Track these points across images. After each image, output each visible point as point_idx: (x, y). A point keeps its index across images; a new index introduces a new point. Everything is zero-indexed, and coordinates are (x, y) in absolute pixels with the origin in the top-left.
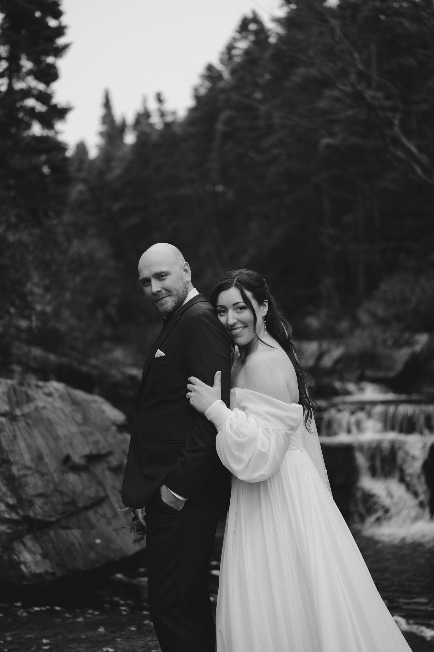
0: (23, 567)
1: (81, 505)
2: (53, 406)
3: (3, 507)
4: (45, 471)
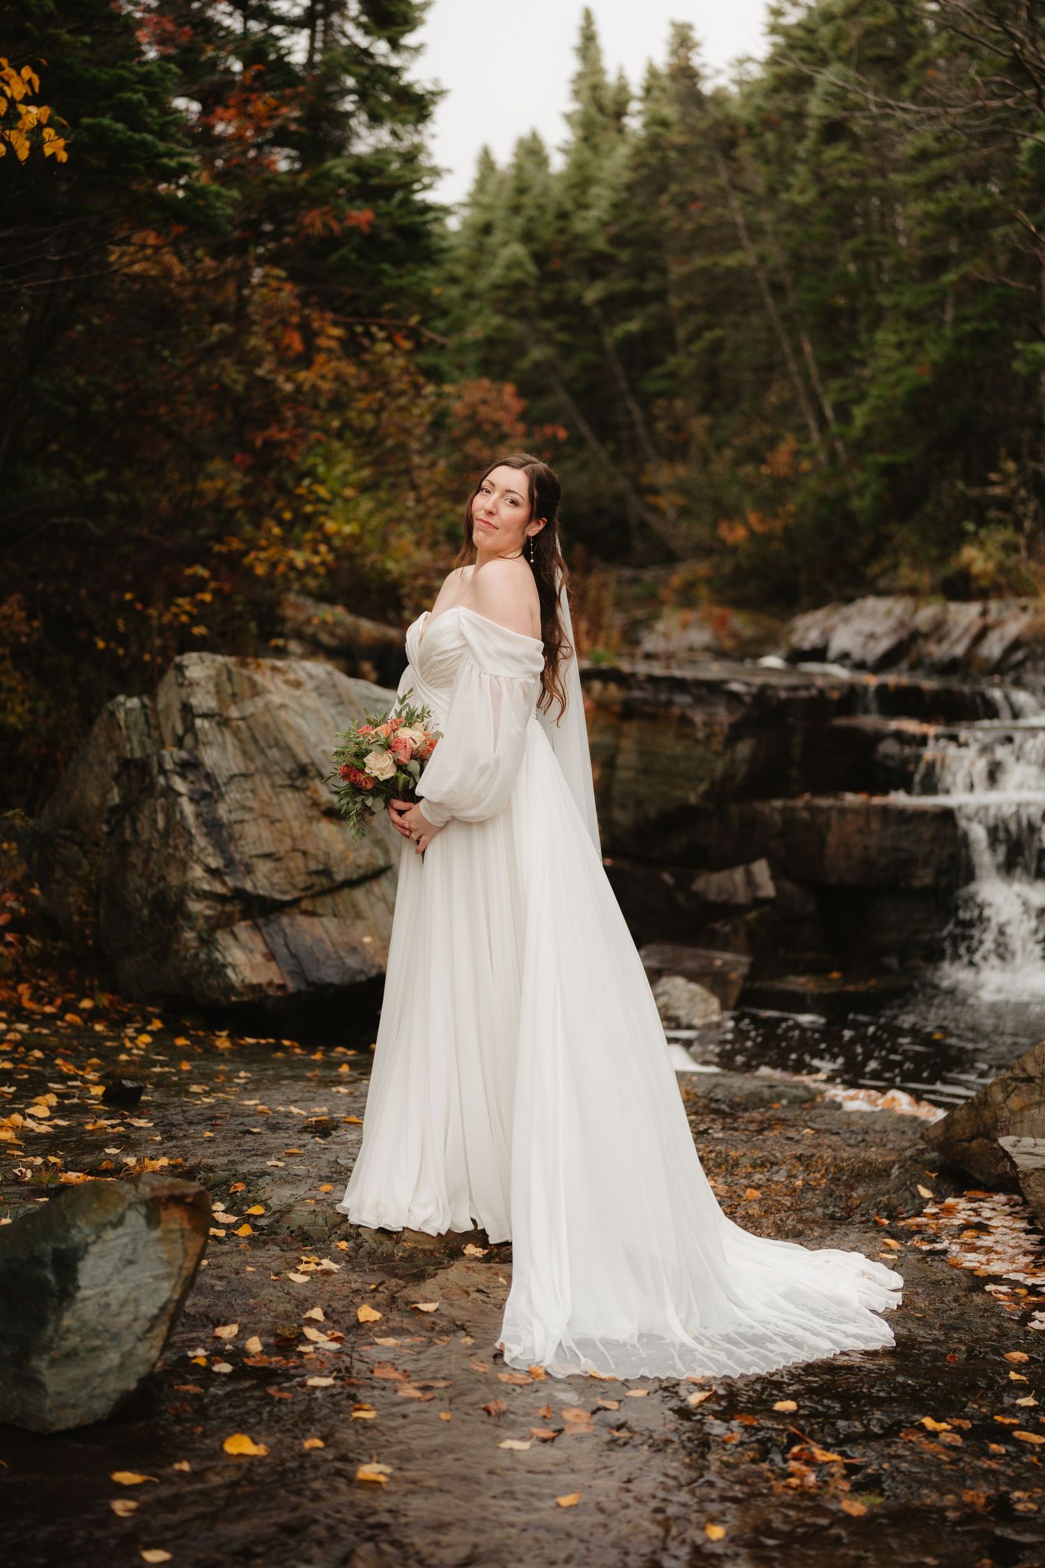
0: (230, 972)
1: (340, 877)
2: (301, 705)
3: (198, 871)
4: (278, 815)
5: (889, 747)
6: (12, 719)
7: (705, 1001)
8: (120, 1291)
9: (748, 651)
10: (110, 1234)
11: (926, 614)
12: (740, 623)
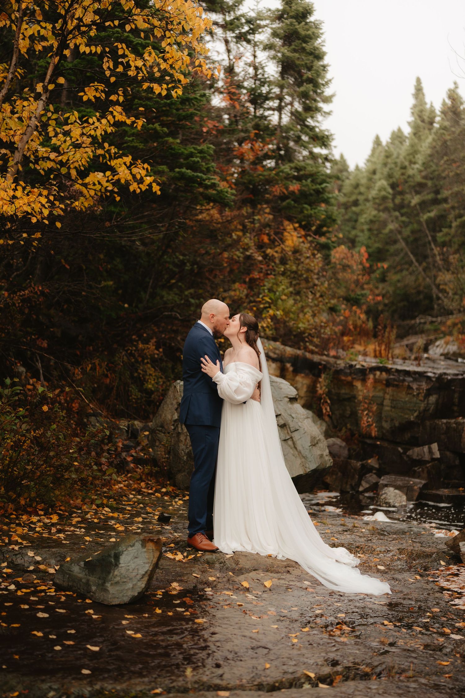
6: (150, 386)
7: (401, 497)
8: (133, 566)
10: (130, 549)
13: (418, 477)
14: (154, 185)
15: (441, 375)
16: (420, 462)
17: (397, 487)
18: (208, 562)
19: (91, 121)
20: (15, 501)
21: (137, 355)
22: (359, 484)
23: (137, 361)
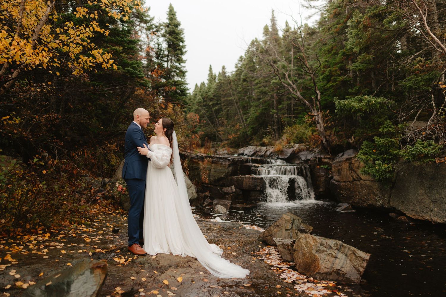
5: (253, 168)
6: (113, 163)
7: (224, 209)
8: (82, 290)
9: (232, 154)
10: (80, 277)
11: (258, 148)
12: (231, 150)
13: (227, 200)
14: (114, 65)
15: (234, 159)
16: (228, 194)
17: (222, 205)
18: (141, 264)
19: (80, 28)
20: (24, 227)
21: (107, 149)
22: (204, 203)
23: (107, 152)
